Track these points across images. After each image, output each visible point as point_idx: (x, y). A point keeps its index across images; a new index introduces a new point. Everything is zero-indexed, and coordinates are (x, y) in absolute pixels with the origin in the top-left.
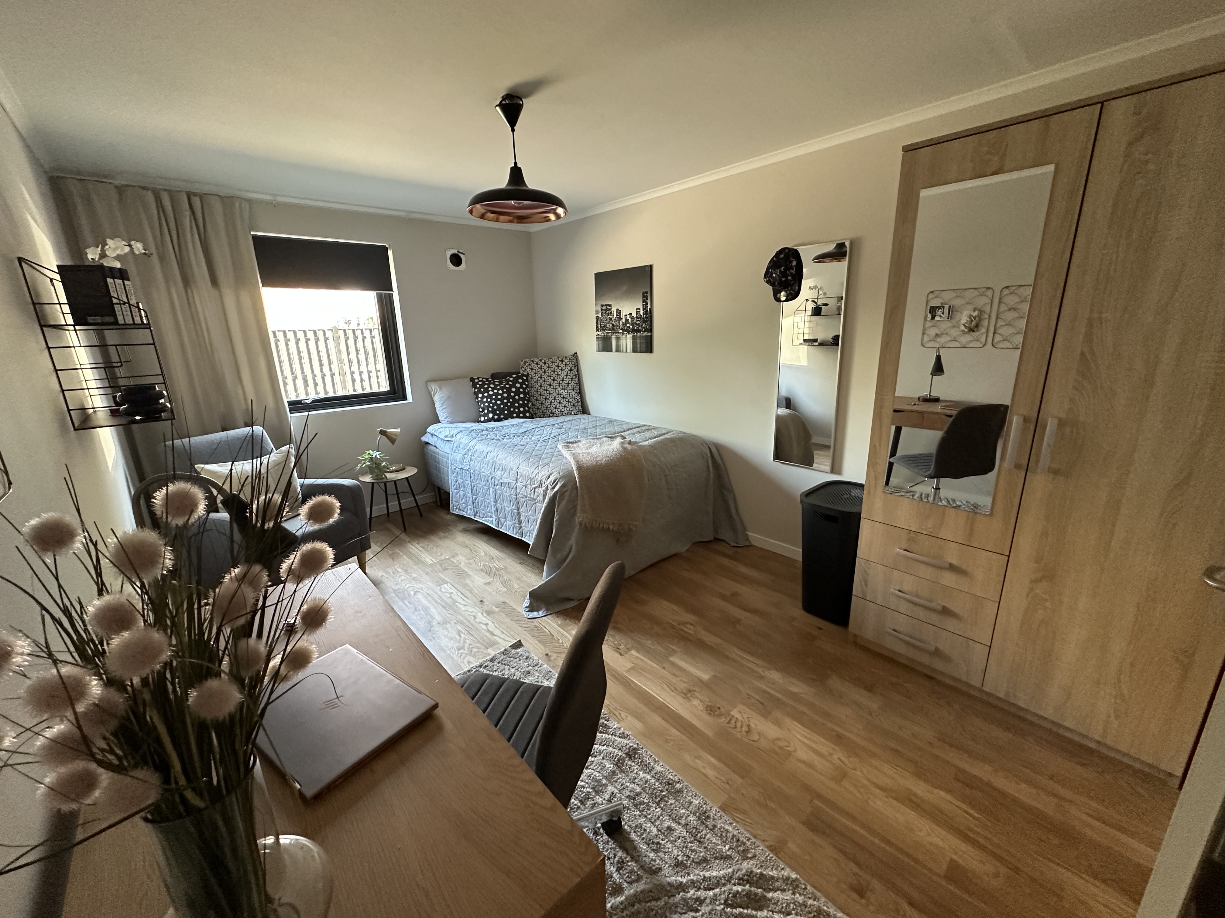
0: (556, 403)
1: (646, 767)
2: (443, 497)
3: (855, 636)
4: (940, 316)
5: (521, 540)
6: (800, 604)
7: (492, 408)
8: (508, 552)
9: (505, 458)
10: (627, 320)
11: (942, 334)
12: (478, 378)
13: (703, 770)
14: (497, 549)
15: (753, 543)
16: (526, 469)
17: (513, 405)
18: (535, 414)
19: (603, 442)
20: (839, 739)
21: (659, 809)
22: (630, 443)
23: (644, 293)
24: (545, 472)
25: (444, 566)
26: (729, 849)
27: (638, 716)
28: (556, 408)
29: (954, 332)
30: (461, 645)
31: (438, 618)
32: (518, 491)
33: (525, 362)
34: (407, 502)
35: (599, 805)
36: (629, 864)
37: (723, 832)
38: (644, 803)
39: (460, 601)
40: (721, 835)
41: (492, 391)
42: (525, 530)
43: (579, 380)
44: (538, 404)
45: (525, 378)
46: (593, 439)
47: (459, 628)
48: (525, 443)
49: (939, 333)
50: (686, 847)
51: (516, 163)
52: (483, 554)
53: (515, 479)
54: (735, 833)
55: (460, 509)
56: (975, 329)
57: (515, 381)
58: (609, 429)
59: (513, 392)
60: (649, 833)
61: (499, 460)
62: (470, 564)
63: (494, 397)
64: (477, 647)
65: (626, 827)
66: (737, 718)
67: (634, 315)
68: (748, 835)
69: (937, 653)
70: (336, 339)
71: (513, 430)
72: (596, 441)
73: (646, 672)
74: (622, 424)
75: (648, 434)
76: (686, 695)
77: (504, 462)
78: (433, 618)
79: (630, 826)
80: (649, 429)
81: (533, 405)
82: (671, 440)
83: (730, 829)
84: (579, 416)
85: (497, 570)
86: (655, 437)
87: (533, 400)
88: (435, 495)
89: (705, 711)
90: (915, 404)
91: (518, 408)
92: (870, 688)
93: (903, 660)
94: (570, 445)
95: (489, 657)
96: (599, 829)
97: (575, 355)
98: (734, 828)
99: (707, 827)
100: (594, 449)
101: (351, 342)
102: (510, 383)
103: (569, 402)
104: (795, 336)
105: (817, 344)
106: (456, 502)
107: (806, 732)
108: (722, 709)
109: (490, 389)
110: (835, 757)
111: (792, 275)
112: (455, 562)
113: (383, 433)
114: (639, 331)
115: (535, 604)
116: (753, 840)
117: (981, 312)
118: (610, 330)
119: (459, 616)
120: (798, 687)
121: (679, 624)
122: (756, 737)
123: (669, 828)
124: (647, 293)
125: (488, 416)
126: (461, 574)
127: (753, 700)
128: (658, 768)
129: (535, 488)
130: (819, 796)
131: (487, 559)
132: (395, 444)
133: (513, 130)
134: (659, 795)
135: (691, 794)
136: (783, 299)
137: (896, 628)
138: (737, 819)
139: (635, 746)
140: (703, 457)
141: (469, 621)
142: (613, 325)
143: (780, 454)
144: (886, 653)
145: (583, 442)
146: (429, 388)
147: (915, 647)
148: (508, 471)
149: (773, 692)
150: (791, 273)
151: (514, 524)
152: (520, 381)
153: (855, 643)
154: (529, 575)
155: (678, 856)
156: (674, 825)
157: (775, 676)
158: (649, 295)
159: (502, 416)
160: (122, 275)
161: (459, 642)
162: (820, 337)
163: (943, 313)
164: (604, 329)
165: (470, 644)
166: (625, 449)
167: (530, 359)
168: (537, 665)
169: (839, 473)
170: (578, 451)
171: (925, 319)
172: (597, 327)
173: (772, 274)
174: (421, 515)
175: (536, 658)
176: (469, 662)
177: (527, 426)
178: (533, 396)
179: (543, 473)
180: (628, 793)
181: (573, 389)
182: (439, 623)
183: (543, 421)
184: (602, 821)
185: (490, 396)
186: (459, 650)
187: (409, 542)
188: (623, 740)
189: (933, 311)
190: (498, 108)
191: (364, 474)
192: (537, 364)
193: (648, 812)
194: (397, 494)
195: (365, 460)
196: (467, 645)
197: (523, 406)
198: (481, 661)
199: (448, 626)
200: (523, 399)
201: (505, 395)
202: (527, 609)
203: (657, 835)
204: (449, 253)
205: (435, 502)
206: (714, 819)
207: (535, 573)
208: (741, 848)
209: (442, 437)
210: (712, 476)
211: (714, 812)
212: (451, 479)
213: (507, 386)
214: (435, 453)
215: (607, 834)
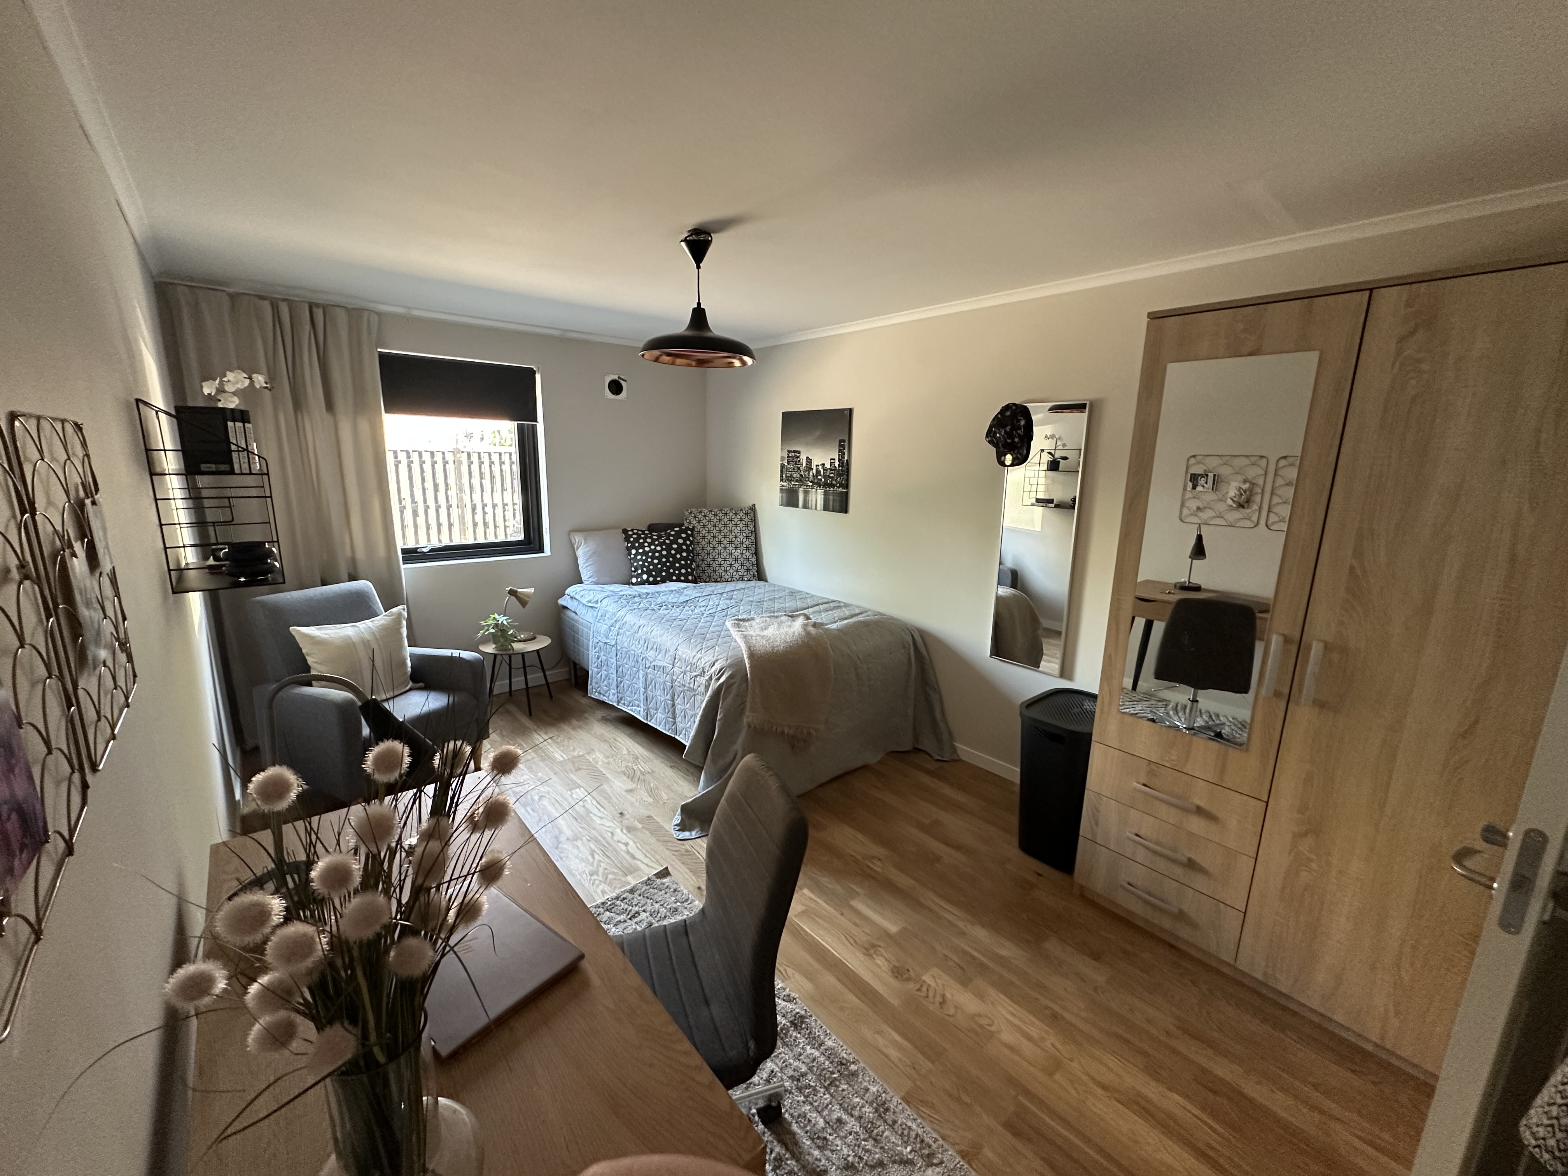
0: (725, 565)
1: (815, 1041)
2: (579, 674)
3: (1082, 887)
4: (1203, 486)
5: (674, 738)
6: (1015, 841)
7: (648, 567)
8: (656, 751)
9: (661, 636)
10: (818, 472)
11: (1205, 508)
12: (632, 530)
13: (884, 1050)
14: (643, 747)
15: (961, 758)
16: (686, 652)
17: (672, 566)
18: (699, 577)
19: (782, 622)
20: (1054, 1019)
21: (827, 1096)
22: (815, 625)
23: (840, 441)
24: (708, 658)
25: (578, 764)
26: (911, 1152)
27: (808, 975)
28: (726, 571)
29: (1221, 507)
30: (594, 869)
31: (568, 833)
32: (675, 678)
33: (691, 513)
34: (536, 678)
35: (755, 1085)
36: (789, 1162)
37: (904, 1129)
38: (810, 1086)
39: (595, 811)
40: (903, 1133)
41: (649, 546)
42: (680, 725)
43: (756, 538)
44: (703, 565)
45: (689, 532)
46: (769, 617)
47: (593, 847)
48: (686, 617)
49: (1201, 506)
50: (859, 1146)
51: (699, 304)
52: (625, 752)
53: (671, 662)
54: (920, 1131)
55: (600, 693)
56: (1246, 505)
57: (678, 535)
58: (790, 604)
59: (674, 549)
60: (814, 1125)
61: (653, 638)
62: (609, 763)
63: (650, 554)
64: (614, 873)
65: (787, 1116)
66: (929, 985)
67: (828, 466)
68: (935, 1135)
69: (1181, 916)
70: (458, 463)
71: (672, 598)
72: (773, 620)
73: (820, 917)
74: (806, 598)
75: (837, 614)
76: (867, 950)
77: (659, 640)
78: (561, 832)
79: (792, 1115)
80: (839, 605)
81: (698, 566)
82: (865, 624)
83: (914, 1126)
84: (753, 583)
85: (643, 774)
86: (846, 619)
87: (698, 560)
88: (570, 671)
89: (890, 974)
90: (1169, 593)
91: (679, 569)
92: (1096, 956)
93: (1141, 924)
94: (741, 623)
95: (629, 887)
96: (753, 1115)
97: (753, 508)
98: (918, 1126)
99: (885, 1121)
100: (771, 631)
101: (475, 467)
102: (671, 538)
103: (742, 565)
104: (1026, 494)
105: (1053, 505)
106: (596, 683)
107: (1013, 1007)
108: (912, 973)
109: (646, 544)
110: (1048, 1044)
111: (1019, 436)
112: (591, 760)
113: (512, 593)
114: (832, 486)
115: (687, 822)
116: (941, 1142)
117: (1253, 484)
118: (797, 481)
119: (594, 832)
120: (1007, 950)
121: (864, 859)
122: (952, 1011)
123: (839, 1121)
124: (844, 441)
125: (642, 578)
126: (598, 777)
127: (951, 963)
128: (829, 1043)
129: (696, 676)
130: (1027, 1093)
131: (631, 758)
132: (527, 606)
133: (698, 267)
134: (829, 1078)
135: (868, 1078)
136: (1008, 462)
137: (1131, 881)
138: (923, 1114)
139: (803, 1012)
140: (904, 648)
141: (604, 838)
142: (801, 475)
143: (999, 649)
144: (1120, 912)
145: (758, 621)
146: (573, 540)
147: (1154, 906)
148: (664, 652)
149: (975, 954)
150: (1019, 435)
151: (667, 717)
152: (684, 535)
153: (1082, 896)
154: (680, 782)
155: (849, 1156)
156: (845, 1117)
157: (981, 933)
158: (846, 444)
159: (659, 579)
160: (242, 416)
161: (592, 865)
162: (1057, 497)
163: (1206, 483)
164: (790, 479)
165: (605, 869)
166: (808, 634)
167: (697, 508)
168: (687, 900)
169: (1070, 678)
170: (751, 632)
171: (1185, 489)
172: (782, 476)
173: (995, 433)
174: (551, 696)
175: (685, 891)
176: (603, 892)
177: (689, 593)
178: (698, 554)
179: (707, 659)
180: (790, 1072)
181: (747, 548)
182: (568, 839)
183: (709, 588)
184: (758, 1106)
185: (645, 553)
186: (591, 875)
187: (535, 731)
188: (788, 1005)
189: (1194, 478)
190: (683, 244)
191: (485, 640)
192: (705, 516)
193: (815, 1098)
194: (524, 667)
195: (489, 625)
196: (601, 870)
197: (686, 567)
198: (618, 891)
199: (579, 843)
200: (685, 559)
201: (664, 553)
202: (678, 828)
203: (823, 1128)
204: (608, 380)
205: (569, 680)
206: (894, 1112)
207: (689, 781)
208: (926, 1152)
209: (584, 602)
210: (913, 670)
211: (895, 1104)
212: (592, 654)
213: (667, 542)
214: (573, 620)
215: (763, 1123)
